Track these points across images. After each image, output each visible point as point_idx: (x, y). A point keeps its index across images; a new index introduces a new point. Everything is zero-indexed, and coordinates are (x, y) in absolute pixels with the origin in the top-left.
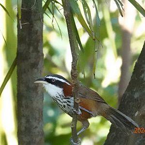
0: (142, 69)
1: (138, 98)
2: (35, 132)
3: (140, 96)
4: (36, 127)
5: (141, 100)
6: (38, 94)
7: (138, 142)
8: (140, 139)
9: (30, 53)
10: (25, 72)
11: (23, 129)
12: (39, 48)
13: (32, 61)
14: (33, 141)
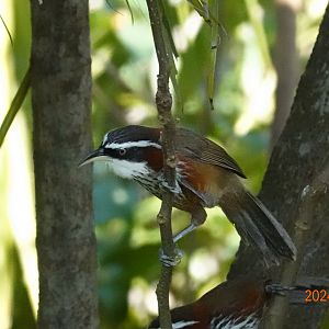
0: (314, 91)
1: (307, 154)
2: (75, 239)
3: (312, 150)
4: (78, 227)
5: (313, 159)
6: (80, 151)
7: (310, 254)
8: (315, 250)
9: (59, 59)
10: (49, 102)
11: (48, 230)
12: (80, 48)
13: (66, 75)
14: (72, 259)
